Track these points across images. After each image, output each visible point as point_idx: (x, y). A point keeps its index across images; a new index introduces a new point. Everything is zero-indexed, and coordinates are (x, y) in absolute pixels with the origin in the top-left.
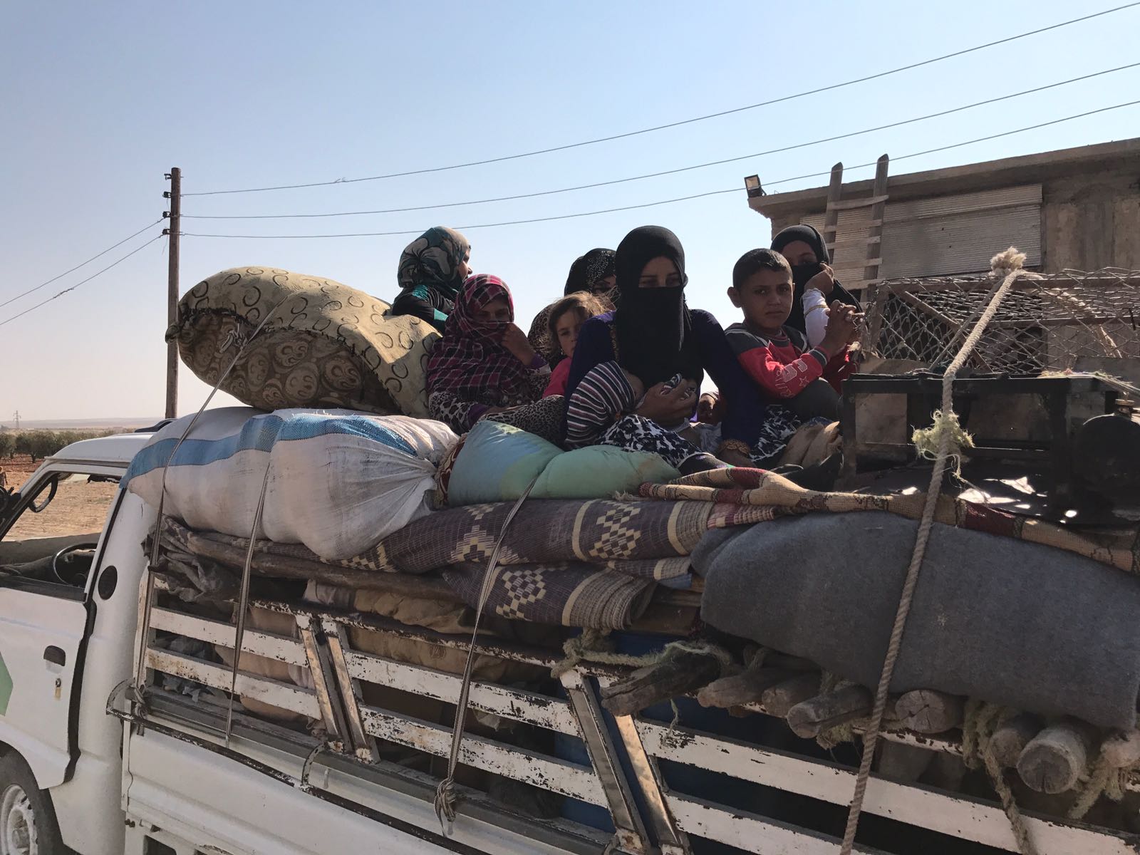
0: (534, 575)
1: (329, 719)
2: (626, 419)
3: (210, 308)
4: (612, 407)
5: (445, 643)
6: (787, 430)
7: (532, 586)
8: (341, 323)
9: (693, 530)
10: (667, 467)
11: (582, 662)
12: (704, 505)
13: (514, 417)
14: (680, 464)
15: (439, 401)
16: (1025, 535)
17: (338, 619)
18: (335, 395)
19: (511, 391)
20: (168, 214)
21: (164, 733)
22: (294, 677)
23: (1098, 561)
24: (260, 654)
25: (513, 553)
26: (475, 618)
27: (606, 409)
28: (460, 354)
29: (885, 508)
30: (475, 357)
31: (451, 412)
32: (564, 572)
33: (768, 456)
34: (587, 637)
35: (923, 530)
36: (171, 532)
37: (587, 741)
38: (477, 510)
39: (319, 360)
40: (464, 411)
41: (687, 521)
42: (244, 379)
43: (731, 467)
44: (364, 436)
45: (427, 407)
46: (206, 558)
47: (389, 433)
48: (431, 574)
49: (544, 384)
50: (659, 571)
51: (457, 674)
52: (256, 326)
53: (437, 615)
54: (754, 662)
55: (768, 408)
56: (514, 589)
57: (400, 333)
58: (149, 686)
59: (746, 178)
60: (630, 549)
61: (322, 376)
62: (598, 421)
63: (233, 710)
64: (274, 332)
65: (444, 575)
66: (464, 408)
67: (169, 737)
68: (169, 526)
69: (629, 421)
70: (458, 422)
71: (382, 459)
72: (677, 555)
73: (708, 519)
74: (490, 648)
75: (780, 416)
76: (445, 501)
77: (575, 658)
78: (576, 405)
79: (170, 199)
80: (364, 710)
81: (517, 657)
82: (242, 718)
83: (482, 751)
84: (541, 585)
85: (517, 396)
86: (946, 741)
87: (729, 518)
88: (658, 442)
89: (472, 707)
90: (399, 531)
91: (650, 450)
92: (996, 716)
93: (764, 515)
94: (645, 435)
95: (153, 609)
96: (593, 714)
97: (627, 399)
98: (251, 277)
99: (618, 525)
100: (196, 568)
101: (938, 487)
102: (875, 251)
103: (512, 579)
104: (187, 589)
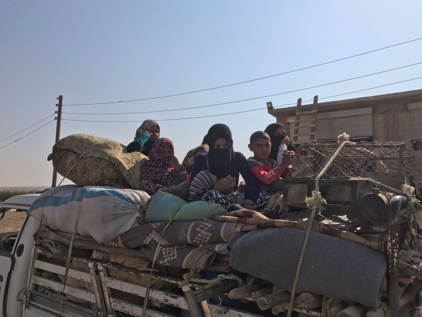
0: (173, 249)
1: (99, 303)
2: (210, 191)
3: (64, 149)
4: (206, 187)
5: (141, 274)
6: (268, 196)
7: (172, 253)
8: (111, 155)
9: (229, 233)
10: (223, 209)
11: (190, 282)
12: (234, 223)
13: (171, 190)
14: (228, 208)
15: (144, 184)
16: (342, 236)
17: (103, 265)
18: (107, 181)
19: (172, 180)
20: (57, 112)
21: (37, 308)
22: (87, 287)
23: (365, 245)
24: (74, 278)
25: (166, 241)
26: (152, 265)
27: (203, 188)
28: (154, 166)
29: (294, 226)
30: (159, 168)
31: (149, 188)
32: (184, 248)
33: (260, 205)
34: (192, 273)
35: (308, 234)
36: (45, 231)
37: (191, 312)
38: (155, 225)
39: (102, 168)
40: (153, 188)
41: (227, 229)
42: (74, 174)
43: (245, 209)
44: (115, 197)
45: (140, 186)
46: (57, 241)
47: (124, 195)
48: (138, 248)
49: (184, 177)
50: (217, 248)
51: (145, 286)
52: (80, 156)
53: (139, 264)
54: (250, 282)
55: (261, 188)
56: (166, 254)
57: (133, 158)
58: (33, 290)
59: (267, 103)
60: (207, 240)
61: (103, 174)
62: (200, 192)
63: (63, 300)
64: (86, 158)
65: (142, 249)
66: (153, 187)
67: (39, 310)
68: (44, 229)
69: (211, 192)
70: (151, 191)
71: (121, 205)
72: (224, 242)
73: (235, 228)
74: (157, 277)
75: (266, 191)
76: (144, 221)
77: (187, 281)
78: (193, 186)
79: (58, 107)
80: (111, 300)
81: (167, 280)
82: (66, 303)
83: (154, 315)
84: (175, 253)
85: (174, 182)
86: (317, 312)
87: (241, 229)
88: (220, 200)
89: (151, 299)
90: (126, 232)
91: (217, 203)
92: (333, 302)
93: (254, 228)
94: (216, 197)
95: (36, 261)
96: (193, 301)
97: (211, 184)
98: (80, 138)
99: (204, 231)
100: (53, 245)
101: (313, 218)
102: (313, 130)
103: (166, 251)
104: (49, 253)
